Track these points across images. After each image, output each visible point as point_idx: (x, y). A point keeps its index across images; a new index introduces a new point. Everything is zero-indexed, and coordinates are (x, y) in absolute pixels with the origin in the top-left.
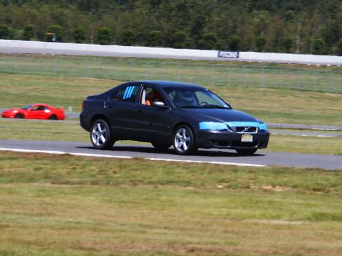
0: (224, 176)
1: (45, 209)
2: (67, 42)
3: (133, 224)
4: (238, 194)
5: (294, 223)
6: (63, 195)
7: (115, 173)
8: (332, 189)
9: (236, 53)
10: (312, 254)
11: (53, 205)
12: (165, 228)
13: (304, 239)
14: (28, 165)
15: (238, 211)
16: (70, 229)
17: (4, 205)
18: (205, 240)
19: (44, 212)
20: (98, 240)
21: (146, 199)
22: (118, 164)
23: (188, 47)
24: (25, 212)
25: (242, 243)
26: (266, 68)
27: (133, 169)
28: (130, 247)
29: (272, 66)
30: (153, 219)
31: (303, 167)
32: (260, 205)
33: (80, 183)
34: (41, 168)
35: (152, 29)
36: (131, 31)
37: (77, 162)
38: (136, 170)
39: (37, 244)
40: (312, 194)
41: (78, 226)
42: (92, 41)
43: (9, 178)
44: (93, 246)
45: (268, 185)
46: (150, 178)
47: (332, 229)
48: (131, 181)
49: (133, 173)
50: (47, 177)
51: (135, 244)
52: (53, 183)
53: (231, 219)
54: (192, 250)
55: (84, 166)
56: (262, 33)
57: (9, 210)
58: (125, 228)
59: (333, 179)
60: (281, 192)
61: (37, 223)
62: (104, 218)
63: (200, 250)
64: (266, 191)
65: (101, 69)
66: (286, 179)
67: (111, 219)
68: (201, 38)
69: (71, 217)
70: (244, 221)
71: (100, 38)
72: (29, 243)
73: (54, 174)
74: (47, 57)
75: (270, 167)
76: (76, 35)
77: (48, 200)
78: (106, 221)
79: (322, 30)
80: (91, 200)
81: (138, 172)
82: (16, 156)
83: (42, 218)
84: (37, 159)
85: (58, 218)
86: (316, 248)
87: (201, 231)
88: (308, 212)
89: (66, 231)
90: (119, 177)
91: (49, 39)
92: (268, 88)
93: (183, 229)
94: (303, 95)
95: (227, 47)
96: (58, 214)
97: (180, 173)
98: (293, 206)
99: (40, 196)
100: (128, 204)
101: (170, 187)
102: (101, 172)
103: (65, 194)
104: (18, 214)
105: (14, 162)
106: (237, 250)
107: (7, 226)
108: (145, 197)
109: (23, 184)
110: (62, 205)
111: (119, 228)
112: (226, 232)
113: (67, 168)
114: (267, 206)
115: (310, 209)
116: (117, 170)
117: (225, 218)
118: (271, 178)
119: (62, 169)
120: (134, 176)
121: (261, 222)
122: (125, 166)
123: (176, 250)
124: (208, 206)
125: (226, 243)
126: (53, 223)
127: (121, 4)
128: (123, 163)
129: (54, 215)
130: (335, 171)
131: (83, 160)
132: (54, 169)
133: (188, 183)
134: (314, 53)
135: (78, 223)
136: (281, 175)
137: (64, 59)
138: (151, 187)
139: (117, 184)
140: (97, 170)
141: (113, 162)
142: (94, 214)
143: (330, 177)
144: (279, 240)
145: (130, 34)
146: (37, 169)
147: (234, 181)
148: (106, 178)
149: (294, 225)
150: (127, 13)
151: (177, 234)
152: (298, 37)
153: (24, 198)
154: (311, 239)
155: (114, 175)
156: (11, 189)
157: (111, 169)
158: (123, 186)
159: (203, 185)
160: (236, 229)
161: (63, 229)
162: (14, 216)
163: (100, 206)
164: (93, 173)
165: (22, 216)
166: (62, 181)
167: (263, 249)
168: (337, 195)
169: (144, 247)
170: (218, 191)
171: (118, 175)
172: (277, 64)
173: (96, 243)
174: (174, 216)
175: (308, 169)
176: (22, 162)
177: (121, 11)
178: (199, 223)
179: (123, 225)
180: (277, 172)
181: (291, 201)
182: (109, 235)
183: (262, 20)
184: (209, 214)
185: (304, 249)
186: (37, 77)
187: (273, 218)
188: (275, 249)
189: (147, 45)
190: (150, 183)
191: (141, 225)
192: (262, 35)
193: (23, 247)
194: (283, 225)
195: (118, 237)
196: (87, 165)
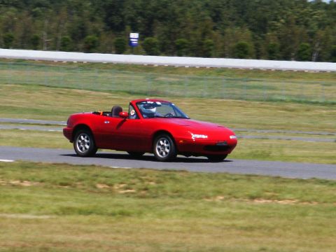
5: (41, 217)
8: (79, 183)
10: (59, 248)
13: (52, 232)
26: (14, 64)
29: (20, 62)
31: (51, 162)
32: (8, 199)
40: (59, 188)
45: (16, 180)
47: (79, 222)
56: (10, 30)
59: (80, 174)
60: (28, 187)
64: (14, 185)
66: (33, 174)
75: (17, 162)
79: (68, 27)
86: (63, 241)
88: (55, 206)
92: (16, 84)
94: (50, 91)
98: (40, 201)
114: (15, 201)
115: (57, 204)
118: (19, 173)
121: (9, 216)
130: (82, 166)
134: (61, 50)
136: (28, 169)
143: (77, 172)
144: (27, 234)
149: (42, 219)
152: (45, 34)
154: (58, 232)
167: (11, 243)
168: (83, 189)
172: (24, 60)
175: (55, 164)
180: (25, 167)
181: (39, 196)
183: (11, 17)
185: (51, 242)
187: (21, 212)
188: (22, 243)
192: (11, 33)
194: (31, 220)
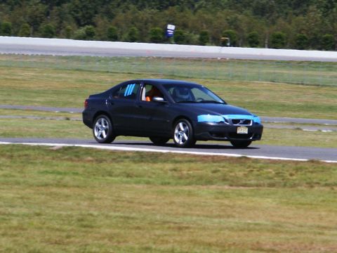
1: (224, 210)
2: (242, 46)
3: (312, 226)
6: (241, 197)
7: (291, 175)
11: (232, 207)
14: (205, 167)
16: (249, 230)
17: (184, 207)
19: (222, 214)
20: (278, 241)
21: (324, 201)
22: (294, 166)
24: (205, 214)
27: (309, 172)
28: (309, 247)
30: (331, 221)
33: (257, 186)
34: (219, 171)
35: (325, 33)
36: (305, 35)
37: (253, 164)
38: (312, 172)
39: (217, 246)
41: (257, 227)
42: (266, 45)
43: (188, 181)
44: (273, 248)
46: (326, 180)
48: (307, 183)
49: (309, 175)
50: (224, 180)
51: (314, 245)
52: (231, 186)
55: (261, 169)
57: (189, 212)
58: (303, 229)
61: (216, 225)
62: (283, 220)
65: (274, 73)
67: (290, 221)
69: (250, 218)
71: (274, 42)
72: (210, 244)
73: (231, 176)
74: (223, 61)
76: (250, 39)
77: (226, 202)
78: (285, 222)
80: (268, 202)
81: (314, 175)
82: (194, 159)
83: (222, 220)
84: (215, 162)
85: (237, 220)
89: (246, 233)
90: (295, 180)
91: (224, 44)
96: (237, 216)
99: (218, 198)
100: (307, 206)
102: (278, 174)
103: (243, 196)
104: (198, 216)
105: (192, 165)
107: (187, 228)
108: (321, 199)
109: (201, 187)
110: (240, 207)
111: (297, 229)
113: (244, 171)
116: (294, 172)
119: (239, 172)
120: (310, 178)
122: (301, 169)
126: (232, 224)
127: (294, 9)
128: (299, 166)
129: (234, 217)
131: (259, 163)
132: (231, 172)
135: (256, 224)
137: (238, 63)
138: (327, 189)
139: (294, 186)
140: (273, 173)
141: (290, 164)
142: (272, 216)
145: (303, 38)
146: (215, 172)
148: (283, 180)
150: (301, 17)
153: (203, 201)
155: (291, 178)
156: (189, 192)
157: (287, 171)
158: (299, 188)
161: (242, 230)
162: (194, 218)
163: (278, 208)
164: (270, 175)
165: (202, 218)
166: (239, 183)
169: (322, 249)
171: (294, 177)
173: (275, 245)
176: (200, 165)
177: (294, 16)
179: (301, 226)
182: (287, 236)
186: (212, 81)
189: (320, 49)
190: (326, 185)
191: (318, 227)
193: (204, 249)
195: (296, 239)
196: (264, 168)
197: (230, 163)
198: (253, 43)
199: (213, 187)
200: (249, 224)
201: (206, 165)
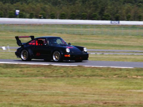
0: (116, 73)
2: (48, 19)
4: (123, 79)
6: (50, 82)
7: (71, 72)
9: (118, 21)
11: (46, 86)
12: (93, 94)
15: (123, 87)
16: (54, 95)
18: (110, 99)
19: (42, 89)
20: (66, 100)
21: (84, 83)
22: (72, 68)
23: (98, 19)
25: (126, 100)
26: (131, 27)
28: (79, 102)
29: (134, 27)
30: (88, 91)
32: (132, 84)
33: (56, 77)
34: (40, 71)
35: (83, 12)
36: (74, 13)
37: (55, 68)
38: (79, 71)
39: (41, 102)
41: (57, 94)
42: (58, 18)
43: (27, 76)
44: (64, 102)
45: (135, 76)
46: (86, 74)
48: (78, 75)
49: (78, 72)
50: (42, 75)
51: (81, 101)
52: (45, 77)
53: (120, 90)
54: (106, 103)
57: (28, 88)
58: (76, 95)
61: (39, 93)
62: (68, 91)
63: (109, 103)
64: (134, 78)
65: (62, 30)
66: (142, 73)
67: (70, 91)
68: (103, 16)
69: (54, 90)
70: (126, 91)
71: (61, 17)
73: (45, 73)
74: (40, 25)
75: (135, 68)
76: (52, 16)
80: (61, 84)
82: (29, 66)
83: (42, 91)
84: (38, 67)
85: (48, 91)
87: (108, 95)
89: (52, 97)
90: (73, 74)
91: (40, 18)
92: (132, 36)
93: (101, 95)
95: (115, 19)
97: (98, 72)
99: (40, 83)
100: (77, 85)
101: (94, 78)
102: (65, 72)
104: (32, 90)
105: (29, 69)
106: (124, 103)
107: (27, 95)
109: (33, 78)
110: (49, 86)
112: (119, 95)
113: (51, 71)
114: (135, 84)
117: (118, 90)
118: (136, 73)
119: (48, 71)
120: (78, 73)
121: (133, 91)
122: (75, 69)
123: (98, 103)
124: (111, 85)
125: (119, 100)
126: (46, 93)
127: (69, 3)
128: (74, 68)
129: (47, 90)
131: (57, 67)
132: (45, 71)
133: (101, 76)
136: (140, 71)
137: (46, 26)
138: (86, 78)
139: (72, 76)
140: (63, 71)
141: (70, 68)
142: (63, 89)
144: (141, 98)
145: (74, 15)
146: (38, 71)
147: (121, 74)
148: (67, 74)
150: (72, 6)
151: (99, 97)
153: (34, 83)
156: (28, 80)
157: (69, 70)
158: (74, 77)
159: (107, 76)
160: (123, 94)
162: (30, 91)
163: (66, 86)
164: (62, 72)
165: (34, 91)
169: (85, 102)
170: (114, 79)
172: (135, 26)
174: (96, 89)
176: (32, 69)
177: (69, 6)
178: (107, 92)
179: (75, 93)
180: (138, 70)
182: (70, 97)
184: (111, 88)
187: (138, 89)
188: (140, 102)
190: (86, 76)
191: (83, 93)
192: (129, 14)
195: (74, 98)
196: (59, 69)
197: (45, 68)
198: (53, 17)
199: (38, 78)
200: (54, 93)
201: (34, 69)
